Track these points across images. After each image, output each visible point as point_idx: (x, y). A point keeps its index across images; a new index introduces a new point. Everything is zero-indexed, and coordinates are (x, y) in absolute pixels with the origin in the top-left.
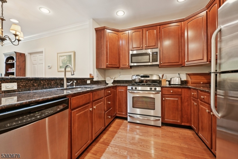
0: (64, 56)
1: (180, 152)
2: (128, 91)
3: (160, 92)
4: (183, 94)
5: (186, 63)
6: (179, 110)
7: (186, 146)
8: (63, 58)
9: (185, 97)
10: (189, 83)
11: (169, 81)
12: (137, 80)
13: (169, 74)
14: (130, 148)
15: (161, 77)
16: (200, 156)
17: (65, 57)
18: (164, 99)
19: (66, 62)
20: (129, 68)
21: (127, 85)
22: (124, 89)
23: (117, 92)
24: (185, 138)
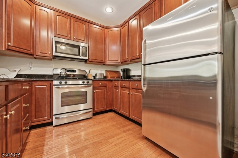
1: (115, 128)
2: (54, 86)
3: (92, 85)
4: (108, 85)
5: (107, 62)
6: (105, 99)
7: (116, 123)
9: (108, 88)
10: (108, 77)
11: (94, 77)
12: (63, 74)
13: (94, 70)
14: (75, 150)
15: (88, 72)
16: (125, 124)
18: (94, 91)
20: (52, 58)
21: (52, 79)
22: (47, 85)
23: (34, 89)
24: (112, 118)
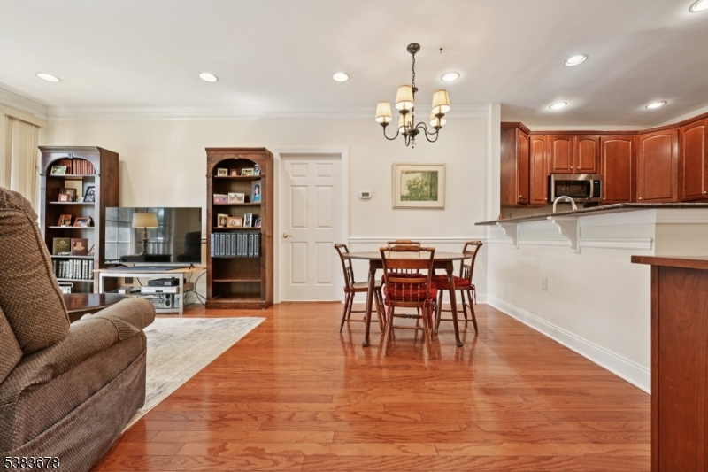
0: (415, 172)
8: (412, 177)
17: (419, 175)
19: (422, 187)
